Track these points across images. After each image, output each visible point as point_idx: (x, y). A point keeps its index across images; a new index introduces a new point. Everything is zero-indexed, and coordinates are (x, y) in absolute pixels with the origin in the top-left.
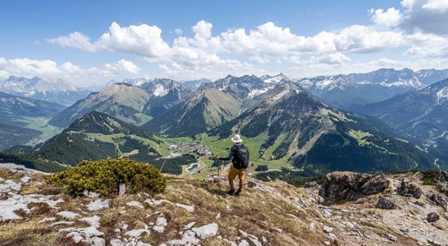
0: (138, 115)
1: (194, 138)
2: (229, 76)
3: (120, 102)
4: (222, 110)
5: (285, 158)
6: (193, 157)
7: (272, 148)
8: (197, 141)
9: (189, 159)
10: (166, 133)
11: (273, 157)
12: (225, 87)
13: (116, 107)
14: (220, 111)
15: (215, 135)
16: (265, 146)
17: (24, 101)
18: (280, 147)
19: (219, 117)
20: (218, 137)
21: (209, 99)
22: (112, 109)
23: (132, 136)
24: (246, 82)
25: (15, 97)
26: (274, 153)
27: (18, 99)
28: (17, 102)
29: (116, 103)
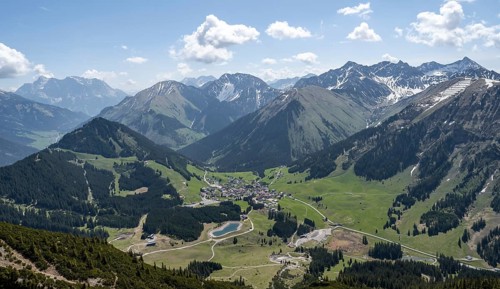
0: (181, 132)
1: (262, 176)
2: (349, 64)
3: (158, 110)
4: (327, 124)
5: (455, 234)
6: (237, 208)
7: (421, 207)
8: (265, 180)
9: (228, 212)
10: (217, 164)
11: (421, 227)
12: (339, 84)
13: (150, 117)
14: (323, 128)
15: (301, 170)
16: (406, 201)
17: (41, 109)
18: (442, 205)
19: (319, 138)
20: (306, 174)
21: (303, 103)
22: (143, 121)
23: (149, 163)
24: (383, 74)
25: (32, 103)
26: (425, 218)
27: (35, 106)
28: (33, 109)
29: (152, 112)
